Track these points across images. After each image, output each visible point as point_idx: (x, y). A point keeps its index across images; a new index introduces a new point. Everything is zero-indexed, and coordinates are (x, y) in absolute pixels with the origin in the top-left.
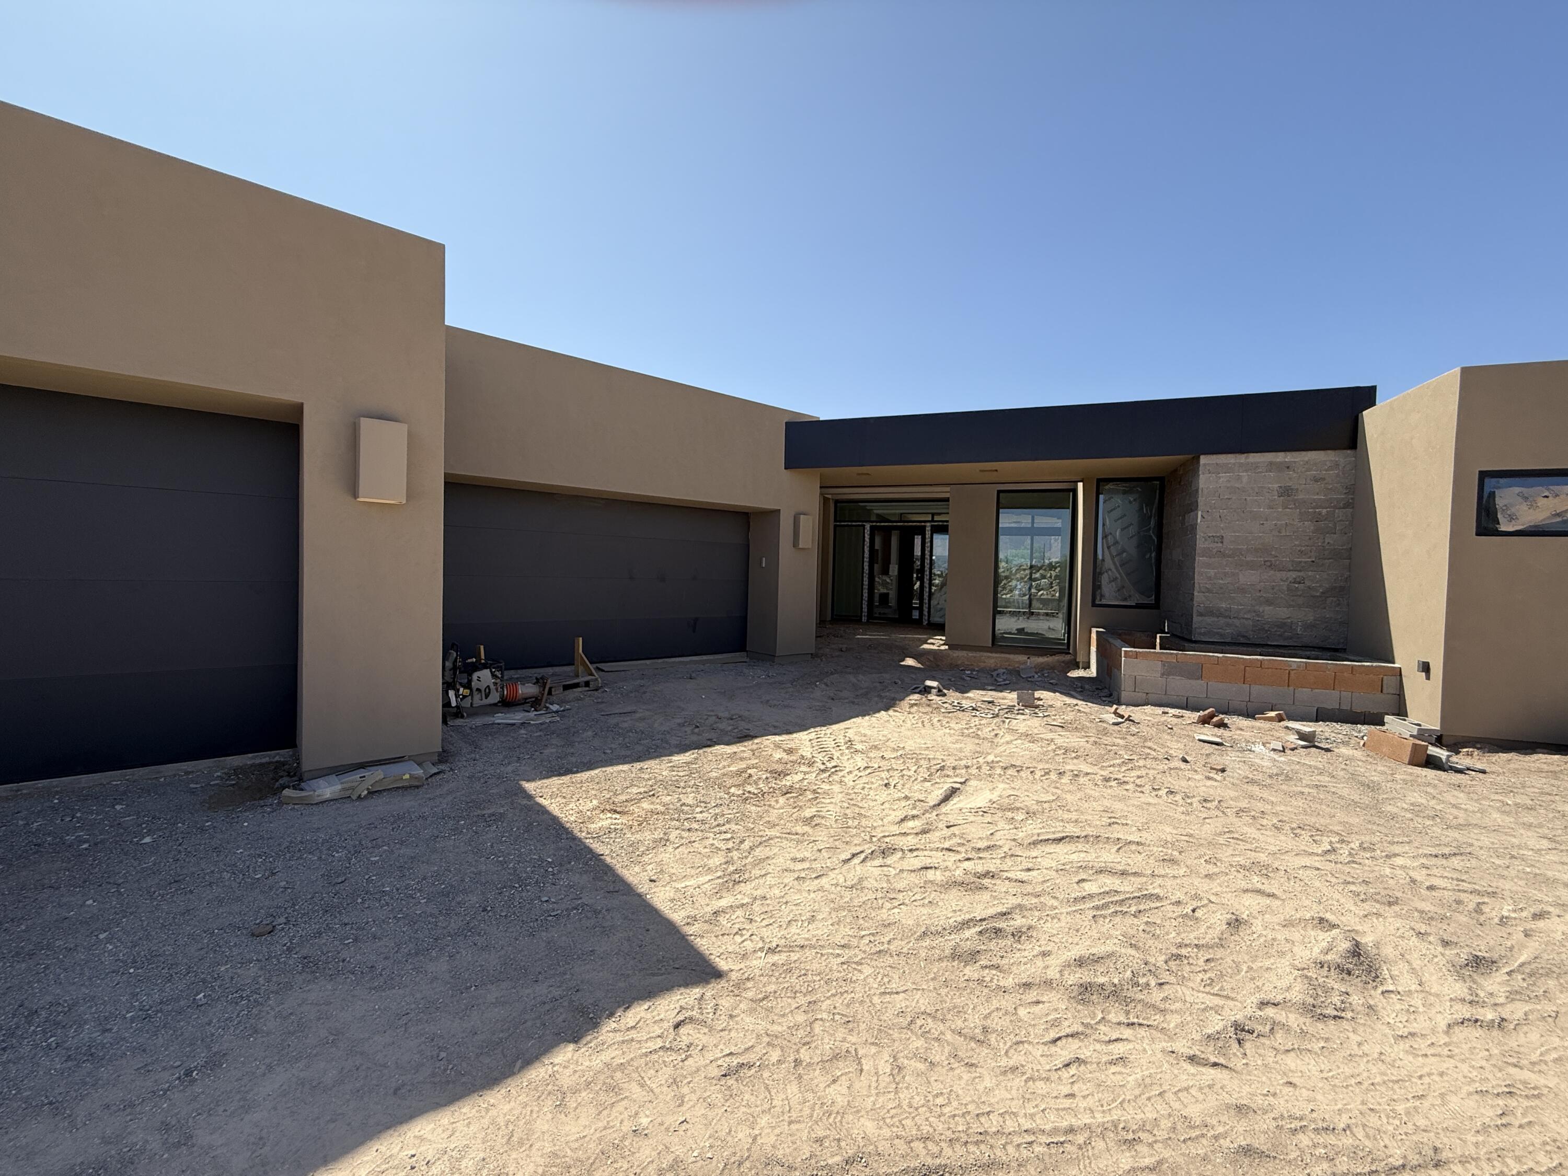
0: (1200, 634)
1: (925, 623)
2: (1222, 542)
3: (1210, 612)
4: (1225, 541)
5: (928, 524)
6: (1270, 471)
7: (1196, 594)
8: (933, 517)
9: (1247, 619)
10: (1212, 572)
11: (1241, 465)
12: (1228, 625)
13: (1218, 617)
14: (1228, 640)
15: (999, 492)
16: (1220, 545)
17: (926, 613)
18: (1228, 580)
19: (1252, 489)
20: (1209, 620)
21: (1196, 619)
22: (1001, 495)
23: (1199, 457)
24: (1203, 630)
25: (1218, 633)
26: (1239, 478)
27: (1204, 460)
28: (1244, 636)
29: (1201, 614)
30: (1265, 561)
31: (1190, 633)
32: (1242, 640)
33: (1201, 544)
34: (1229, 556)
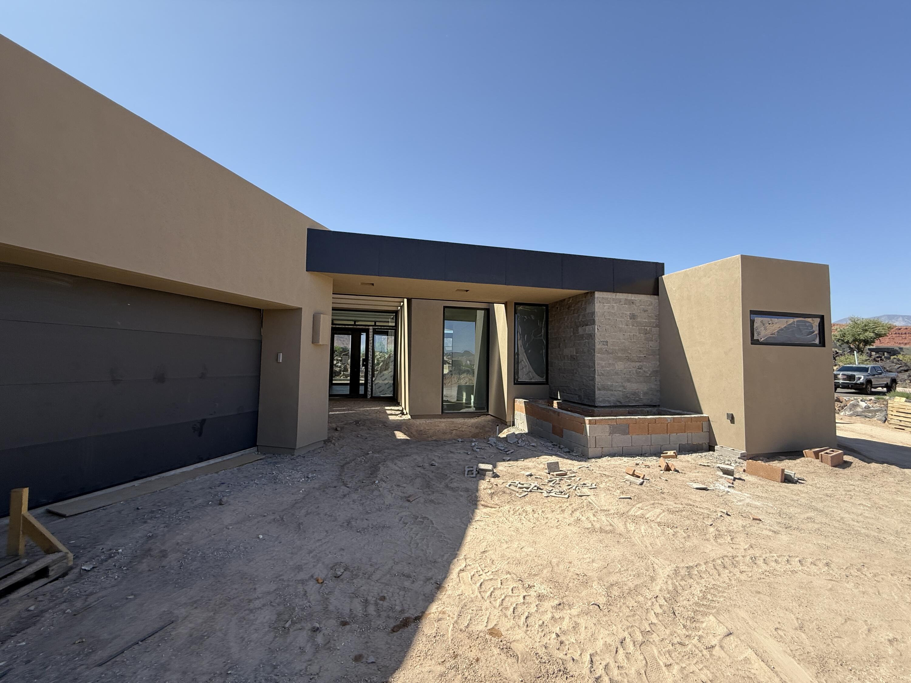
0: (600, 402)
1: (369, 397)
2: (607, 345)
3: (604, 388)
4: (608, 344)
5: (371, 328)
6: (626, 304)
7: (596, 376)
8: (375, 323)
9: (620, 391)
10: (603, 363)
11: (613, 299)
12: (612, 395)
13: (607, 390)
14: (612, 404)
15: (445, 307)
16: (606, 346)
17: (369, 390)
18: (611, 368)
19: (619, 314)
20: (603, 392)
21: (597, 392)
22: (446, 309)
23: (594, 292)
24: (601, 399)
25: (608, 401)
26: (613, 307)
27: (597, 294)
28: (619, 402)
29: (599, 390)
30: (626, 356)
31: (594, 401)
32: (618, 404)
33: (598, 346)
34: (610, 354)
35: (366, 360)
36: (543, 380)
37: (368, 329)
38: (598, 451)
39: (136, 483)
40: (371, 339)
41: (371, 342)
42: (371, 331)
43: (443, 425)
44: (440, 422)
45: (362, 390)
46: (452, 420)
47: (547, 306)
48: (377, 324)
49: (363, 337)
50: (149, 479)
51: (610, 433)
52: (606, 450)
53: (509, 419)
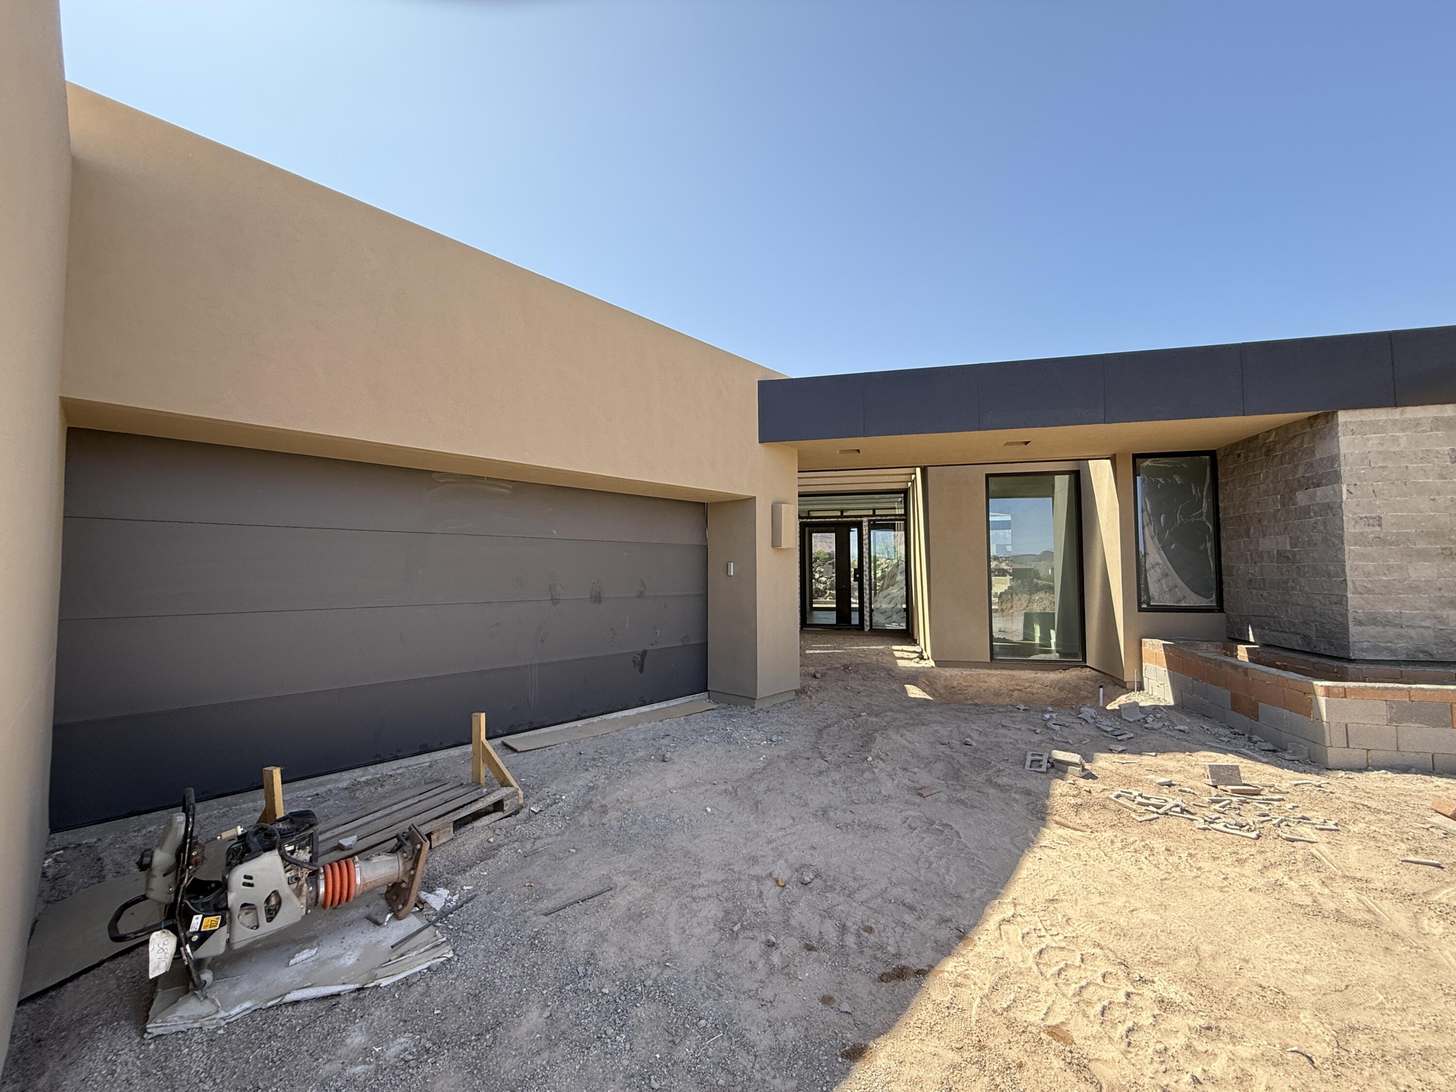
0: (1362, 650)
1: (867, 629)
2: (1380, 525)
3: (1373, 620)
4: (1383, 522)
5: (865, 519)
6: (1437, 429)
7: (1349, 595)
8: (874, 512)
9: (1427, 628)
10: (1370, 566)
11: (1395, 422)
12: (1400, 636)
13: (1384, 626)
14: (1401, 658)
15: (988, 476)
16: (1377, 528)
17: (867, 618)
18: (1396, 575)
19: (1415, 453)
20: (1372, 630)
21: (1353, 629)
22: (990, 479)
23: (1335, 413)
24: (1365, 645)
25: (1386, 648)
26: (1395, 440)
27: (1343, 417)
28: (1424, 652)
29: (1360, 623)
30: (1443, 549)
31: (1346, 647)
32: (1421, 657)
33: (1350, 529)
34: (1391, 544)
35: (860, 570)
36: (1211, 602)
37: (861, 522)
38: (1357, 756)
39: (579, 723)
40: (865, 537)
41: (866, 542)
42: (865, 524)
43: (994, 680)
44: (989, 675)
45: (855, 619)
46: (1010, 672)
47: (1212, 454)
48: (878, 512)
49: (854, 535)
50: (591, 720)
51: (1391, 721)
52: (1378, 756)
53: (1129, 676)
